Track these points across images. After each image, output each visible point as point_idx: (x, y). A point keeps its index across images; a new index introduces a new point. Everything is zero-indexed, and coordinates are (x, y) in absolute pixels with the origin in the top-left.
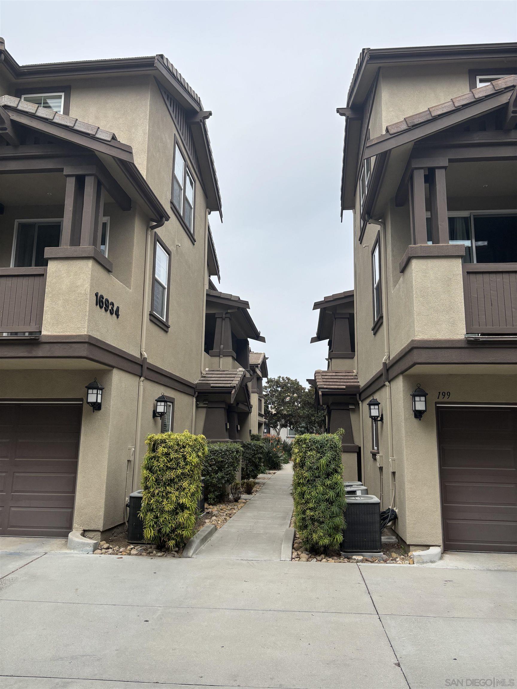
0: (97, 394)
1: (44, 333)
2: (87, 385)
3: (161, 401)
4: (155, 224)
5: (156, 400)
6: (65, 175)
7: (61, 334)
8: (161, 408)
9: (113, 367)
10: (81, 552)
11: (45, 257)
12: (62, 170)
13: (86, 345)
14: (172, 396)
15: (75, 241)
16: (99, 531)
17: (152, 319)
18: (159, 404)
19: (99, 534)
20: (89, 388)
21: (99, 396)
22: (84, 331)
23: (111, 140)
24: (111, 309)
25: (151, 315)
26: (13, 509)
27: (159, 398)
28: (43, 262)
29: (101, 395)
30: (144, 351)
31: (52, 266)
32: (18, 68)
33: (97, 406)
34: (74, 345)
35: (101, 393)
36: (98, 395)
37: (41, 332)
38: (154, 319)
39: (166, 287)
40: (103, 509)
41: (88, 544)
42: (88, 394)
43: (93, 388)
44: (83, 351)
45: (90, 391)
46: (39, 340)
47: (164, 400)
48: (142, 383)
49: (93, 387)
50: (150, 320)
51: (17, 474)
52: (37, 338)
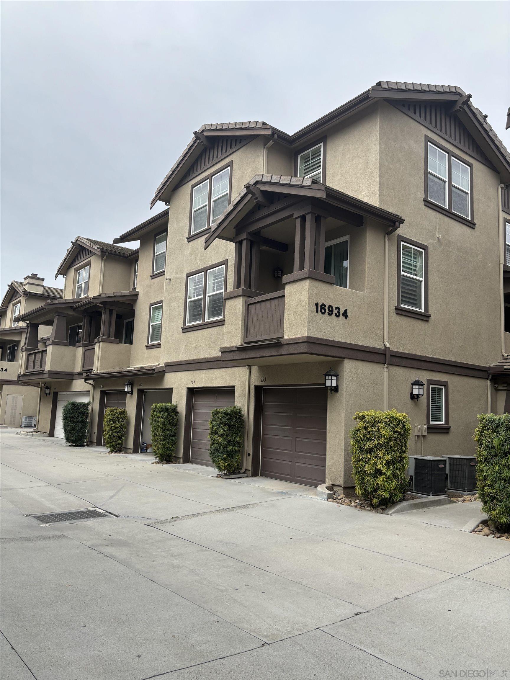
0: (331, 379)
1: (285, 337)
2: (325, 373)
3: (416, 385)
6: (295, 218)
7: (293, 337)
8: (416, 392)
9: (344, 358)
10: (320, 499)
11: (283, 283)
12: (292, 215)
13: (306, 344)
14: (446, 380)
15: (302, 266)
16: (341, 486)
17: (399, 311)
18: (414, 387)
19: (342, 489)
20: (326, 375)
21: (334, 381)
22: (305, 334)
23: (311, 185)
24: (336, 313)
25: (398, 309)
26: (297, 464)
27: (415, 382)
28: (282, 287)
30: (387, 342)
31: (288, 289)
32: (289, 137)
33: (336, 389)
34: (300, 345)
35: (335, 379)
37: (283, 337)
38: (403, 312)
39: (423, 279)
40: (343, 470)
42: (326, 380)
43: (329, 376)
44: (304, 348)
45: (327, 378)
46: (281, 343)
50: (397, 314)
51: (298, 439)
52: (279, 342)
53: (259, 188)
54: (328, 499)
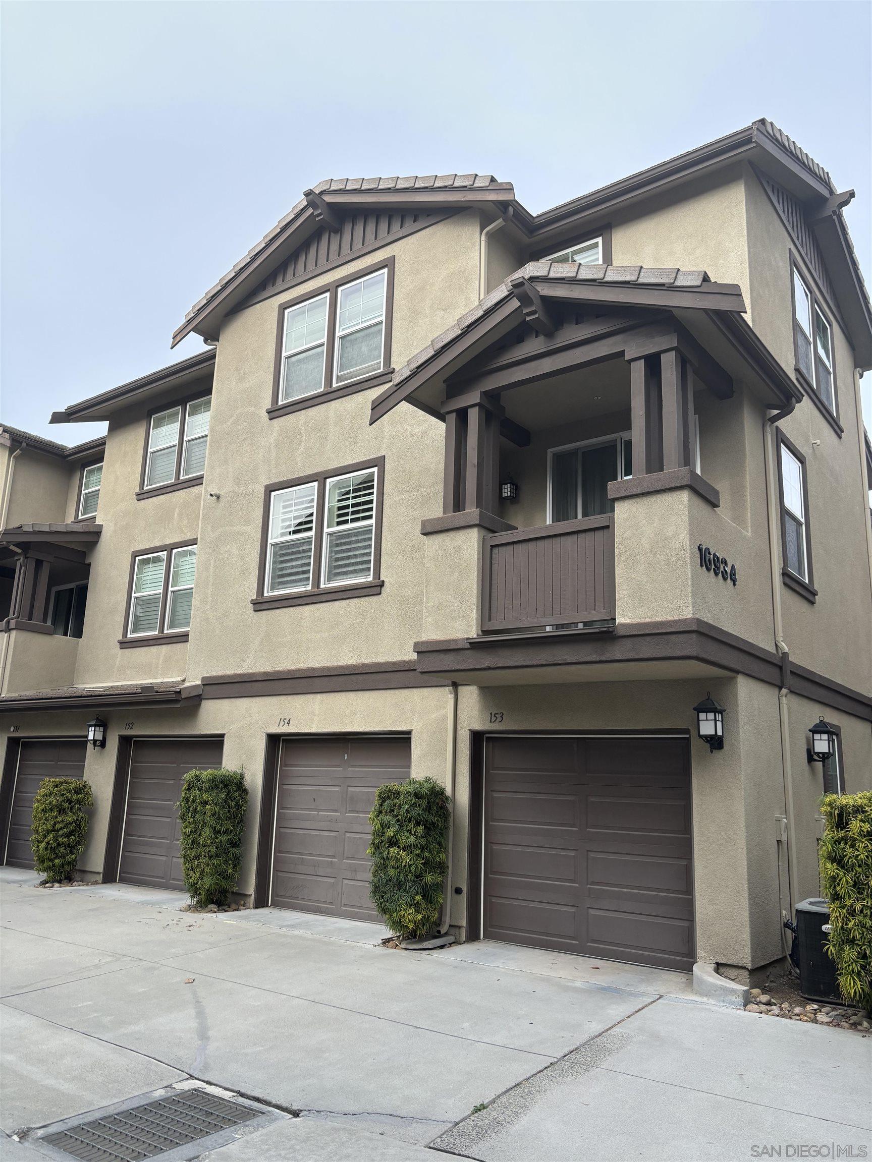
0: (715, 720)
1: (620, 620)
2: (696, 705)
3: (821, 732)
4: (776, 412)
5: (810, 730)
6: (627, 361)
7: (648, 620)
8: (822, 745)
9: (737, 672)
10: (722, 1004)
11: (609, 497)
12: (622, 353)
13: (694, 636)
15: (655, 463)
16: (744, 968)
17: (788, 580)
18: (817, 736)
19: (747, 973)
20: (699, 710)
21: (719, 724)
22: (687, 613)
23: (702, 283)
24: (723, 570)
25: (785, 574)
26: (592, 912)
27: (816, 726)
28: (607, 506)
29: (721, 723)
30: (782, 641)
31: (623, 512)
32: (531, 219)
33: (716, 743)
34: (673, 638)
35: (720, 719)
36: (717, 722)
37: (614, 619)
38: (791, 582)
39: (803, 520)
40: (748, 929)
41: (733, 991)
42: (699, 720)
43: (707, 711)
44: (692, 647)
45: (702, 716)
46: (614, 633)
47: (825, 729)
48: (784, 698)
49: (707, 708)
50: (785, 584)
51: (592, 855)
52: (611, 630)
53: (539, 292)
54: (745, 1005)
